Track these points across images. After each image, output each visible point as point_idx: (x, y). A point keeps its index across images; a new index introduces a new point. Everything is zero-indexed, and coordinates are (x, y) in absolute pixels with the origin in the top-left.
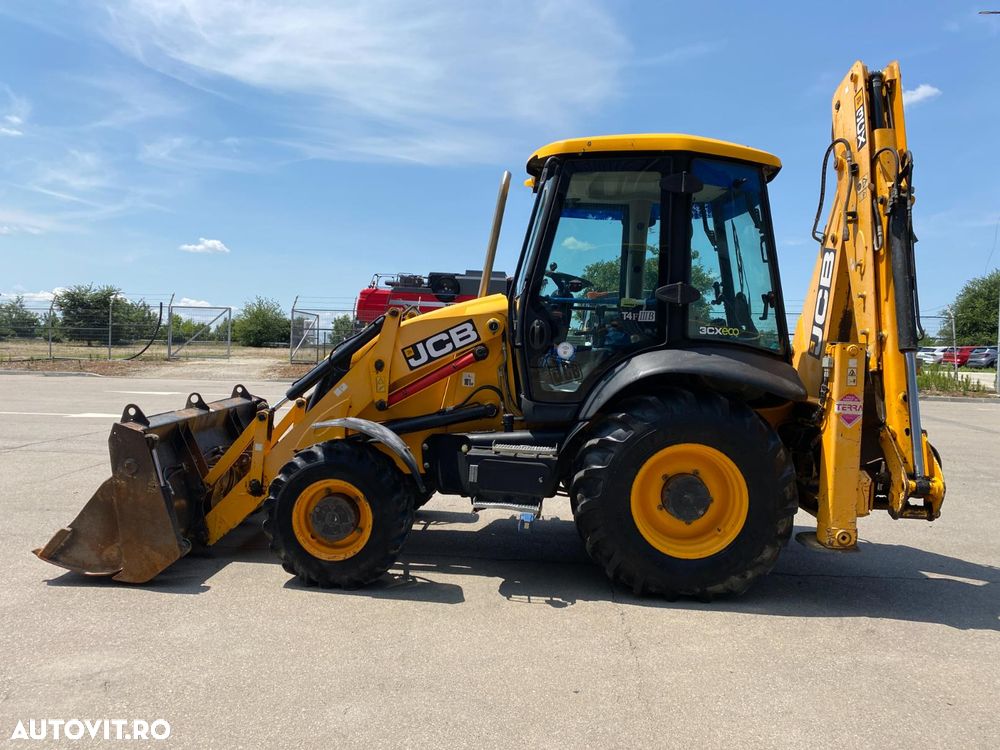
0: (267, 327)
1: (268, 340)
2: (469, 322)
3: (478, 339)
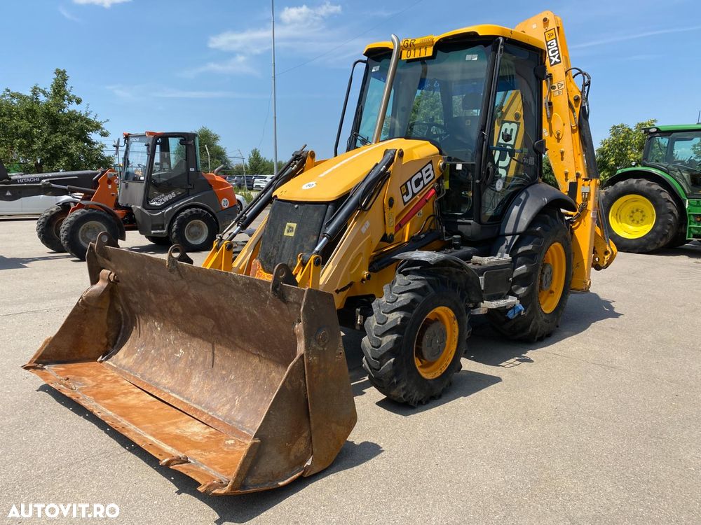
2: (431, 162)
3: (434, 177)
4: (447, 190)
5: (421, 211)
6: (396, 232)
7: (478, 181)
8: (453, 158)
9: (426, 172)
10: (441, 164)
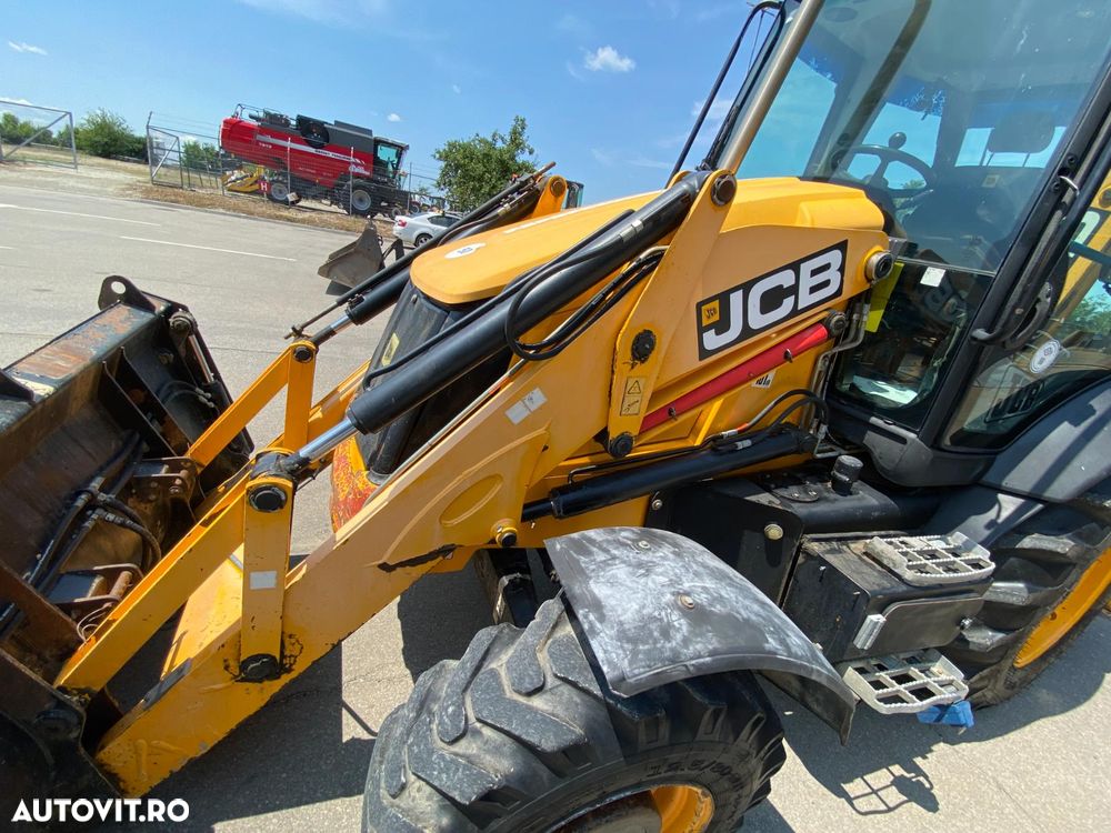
0: (116, 140)
1: (116, 153)
2: (842, 246)
3: (839, 293)
4: (867, 333)
5: (771, 375)
6: (643, 431)
7: (981, 334)
8: (921, 249)
9: (814, 273)
10: (876, 259)
